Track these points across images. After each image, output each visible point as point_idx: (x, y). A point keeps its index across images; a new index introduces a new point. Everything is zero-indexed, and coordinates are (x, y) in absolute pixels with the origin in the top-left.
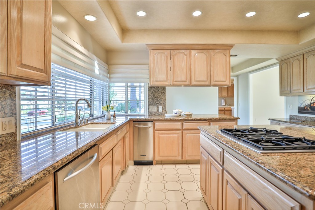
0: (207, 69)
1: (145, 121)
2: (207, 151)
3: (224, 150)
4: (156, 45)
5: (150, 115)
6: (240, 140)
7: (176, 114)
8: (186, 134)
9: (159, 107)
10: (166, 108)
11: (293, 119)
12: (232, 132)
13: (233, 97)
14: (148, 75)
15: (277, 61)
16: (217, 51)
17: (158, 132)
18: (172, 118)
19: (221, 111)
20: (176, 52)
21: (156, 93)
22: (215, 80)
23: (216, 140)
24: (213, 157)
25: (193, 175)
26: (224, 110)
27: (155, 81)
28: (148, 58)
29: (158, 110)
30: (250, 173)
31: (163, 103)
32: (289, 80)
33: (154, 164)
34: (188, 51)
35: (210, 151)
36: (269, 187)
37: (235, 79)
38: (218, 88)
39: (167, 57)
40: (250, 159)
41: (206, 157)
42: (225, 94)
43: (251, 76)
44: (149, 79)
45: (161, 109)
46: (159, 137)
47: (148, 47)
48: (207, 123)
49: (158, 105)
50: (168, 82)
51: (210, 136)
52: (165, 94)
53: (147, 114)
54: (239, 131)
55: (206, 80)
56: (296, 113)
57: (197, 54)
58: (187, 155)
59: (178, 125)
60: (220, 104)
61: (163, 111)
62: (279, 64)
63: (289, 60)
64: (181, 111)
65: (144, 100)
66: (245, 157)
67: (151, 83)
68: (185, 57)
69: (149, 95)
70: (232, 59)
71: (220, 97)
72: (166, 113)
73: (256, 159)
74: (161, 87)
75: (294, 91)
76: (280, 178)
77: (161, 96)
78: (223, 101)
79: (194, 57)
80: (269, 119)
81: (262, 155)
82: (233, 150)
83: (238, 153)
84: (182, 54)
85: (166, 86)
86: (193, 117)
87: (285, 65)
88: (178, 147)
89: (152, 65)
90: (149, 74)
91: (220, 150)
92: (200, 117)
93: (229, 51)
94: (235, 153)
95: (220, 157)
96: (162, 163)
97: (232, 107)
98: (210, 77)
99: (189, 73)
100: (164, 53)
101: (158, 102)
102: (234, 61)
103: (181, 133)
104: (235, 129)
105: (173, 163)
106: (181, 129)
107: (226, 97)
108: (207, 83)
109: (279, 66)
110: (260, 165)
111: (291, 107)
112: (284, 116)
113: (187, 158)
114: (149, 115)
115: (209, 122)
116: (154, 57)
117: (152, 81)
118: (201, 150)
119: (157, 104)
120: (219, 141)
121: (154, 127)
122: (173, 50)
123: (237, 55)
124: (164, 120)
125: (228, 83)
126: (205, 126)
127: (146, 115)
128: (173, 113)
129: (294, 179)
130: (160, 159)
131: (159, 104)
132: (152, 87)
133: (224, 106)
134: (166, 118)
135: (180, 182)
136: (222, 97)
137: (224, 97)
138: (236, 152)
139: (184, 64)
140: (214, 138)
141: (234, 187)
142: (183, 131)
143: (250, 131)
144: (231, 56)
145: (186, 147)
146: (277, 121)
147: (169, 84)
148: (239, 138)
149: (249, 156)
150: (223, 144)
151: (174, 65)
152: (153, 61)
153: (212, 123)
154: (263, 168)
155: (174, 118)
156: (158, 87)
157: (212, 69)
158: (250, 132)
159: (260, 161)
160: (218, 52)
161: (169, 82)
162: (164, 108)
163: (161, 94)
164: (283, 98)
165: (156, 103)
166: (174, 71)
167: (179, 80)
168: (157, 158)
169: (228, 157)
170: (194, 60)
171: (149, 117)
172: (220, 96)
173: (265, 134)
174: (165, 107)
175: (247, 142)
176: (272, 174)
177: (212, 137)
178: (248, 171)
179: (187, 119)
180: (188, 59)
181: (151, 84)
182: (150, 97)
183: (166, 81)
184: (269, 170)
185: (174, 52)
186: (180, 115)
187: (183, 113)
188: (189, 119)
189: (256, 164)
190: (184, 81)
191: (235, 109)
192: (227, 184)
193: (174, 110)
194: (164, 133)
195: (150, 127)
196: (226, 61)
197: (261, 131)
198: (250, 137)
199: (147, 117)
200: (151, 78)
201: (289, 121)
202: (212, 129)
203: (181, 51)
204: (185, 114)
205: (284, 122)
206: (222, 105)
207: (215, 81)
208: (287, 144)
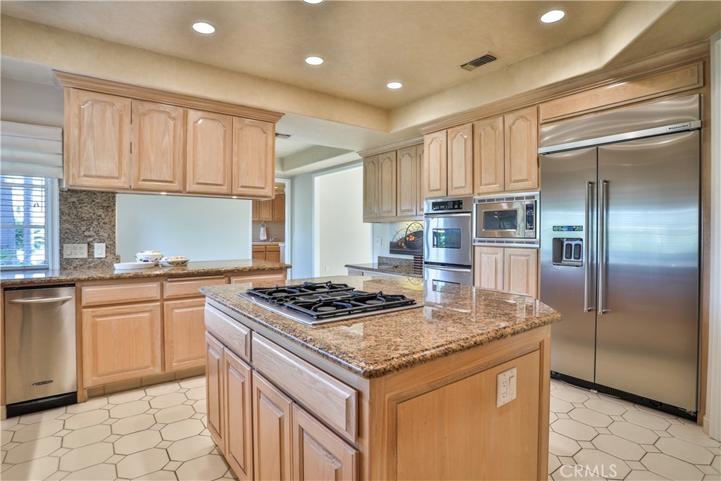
0: (224, 160)
1: (49, 286)
2: (220, 339)
3: (252, 330)
4: (88, 79)
5: (65, 269)
6: (282, 307)
7: (145, 261)
8: (173, 309)
9: (96, 245)
10: (116, 246)
11: (383, 264)
12: (270, 294)
13: (283, 221)
14: (61, 156)
15: (360, 158)
16: (247, 121)
17: (92, 312)
18: (132, 273)
19: (257, 252)
20: (147, 108)
21: (86, 208)
22: (240, 185)
23: (238, 312)
24: (233, 349)
25: (191, 402)
26: (264, 250)
27: (82, 175)
28: (61, 110)
29: (90, 253)
30: (295, 363)
31: (106, 235)
32: (377, 194)
33: (78, 401)
34: (181, 110)
35: (226, 339)
36: (321, 379)
37: (287, 183)
38: (251, 201)
39: (121, 117)
40: (294, 337)
41: (217, 352)
42: (266, 215)
43: (317, 180)
44: (63, 167)
45: (100, 251)
46: (94, 325)
47: (59, 79)
48: (224, 280)
49: (91, 239)
50: (122, 180)
51: (225, 305)
52: (113, 210)
53: (57, 266)
54: (284, 291)
55: (222, 183)
56: (386, 254)
57: (201, 121)
58: (175, 360)
59: (152, 289)
60: (255, 237)
61: (108, 254)
62: (362, 163)
63: (377, 157)
64: (158, 254)
65: (44, 227)
66: (286, 336)
67: (68, 180)
68: (171, 123)
69: (62, 213)
70: (279, 142)
71: (256, 223)
72: (118, 260)
73: (303, 335)
74: (103, 192)
75: (383, 215)
76: (333, 359)
77: (103, 216)
78: (262, 230)
79: (195, 127)
80: (346, 266)
81: (315, 327)
82: (266, 327)
83: (275, 331)
84: (163, 116)
85: (117, 191)
86: (191, 268)
87: (371, 166)
88: (153, 344)
89: (73, 132)
90: (63, 154)
91: (245, 331)
92: (207, 267)
93: (272, 124)
94: (271, 332)
95: (246, 347)
96: (107, 391)
97: (280, 244)
98: (230, 176)
99: (181, 162)
100: (113, 105)
101: (91, 233)
102: (282, 146)
103: (159, 309)
104: (277, 288)
105: (139, 385)
106: (159, 298)
107: (270, 221)
108: (224, 189)
109: (362, 167)
110: (308, 345)
111: (380, 242)
112: (369, 259)
113: (176, 365)
114: (63, 268)
115: (226, 279)
116: (80, 109)
117: (73, 175)
118: (207, 340)
119: (90, 237)
120: (242, 314)
121: (78, 299)
122: (139, 102)
123: (289, 136)
124: (111, 279)
125: (269, 192)
126: (217, 287)
127: (50, 268)
128: (138, 259)
129: (350, 355)
130: (102, 383)
131: (96, 237)
132: (72, 192)
133: (265, 241)
134: (116, 272)
135: (158, 427)
136: (261, 222)
137: (265, 222)
138: (272, 329)
139: (167, 140)
140: (232, 309)
141: (271, 399)
142: (165, 303)
143: (303, 289)
144: (277, 134)
145: (173, 342)
146: (358, 268)
147: (126, 186)
148: (281, 303)
149: (293, 333)
150: (250, 318)
151: (140, 140)
152: (77, 120)
153: (233, 280)
154: (311, 349)
155: (139, 272)
156: (94, 193)
157: (235, 159)
158: (301, 291)
159: (309, 338)
160: (250, 124)
161: (125, 182)
162: (111, 248)
163: (100, 212)
164: (369, 225)
165: (86, 233)
166: (139, 153)
167: (152, 179)
168: (90, 381)
169: (259, 344)
170: (195, 135)
171: (61, 274)
172: (257, 219)
173: (328, 292)
174: (114, 244)
175: (294, 309)
176: (323, 355)
177: (229, 307)
178: (292, 361)
179: (173, 272)
180: (180, 130)
181: (71, 183)
182: (64, 218)
183: (117, 178)
184: (320, 351)
185: (140, 107)
186: (157, 265)
187: (163, 260)
188: (180, 272)
189: (303, 345)
190: (167, 182)
191: (286, 247)
192: (259, 397)
193: (139, 254)
194: (109, 312)
195: (64, 301)
196: (266, 145)
197: (323, 287)
198: (301, 299)
199: (55, 274)
200: (68, 166)
201: (377, 268)
202: (231, 291)
203: (162, 107)
204: (169, 260)
205: (369, 269)
206: (261, 239)
207: (243, 187)
208: (354, 305)
